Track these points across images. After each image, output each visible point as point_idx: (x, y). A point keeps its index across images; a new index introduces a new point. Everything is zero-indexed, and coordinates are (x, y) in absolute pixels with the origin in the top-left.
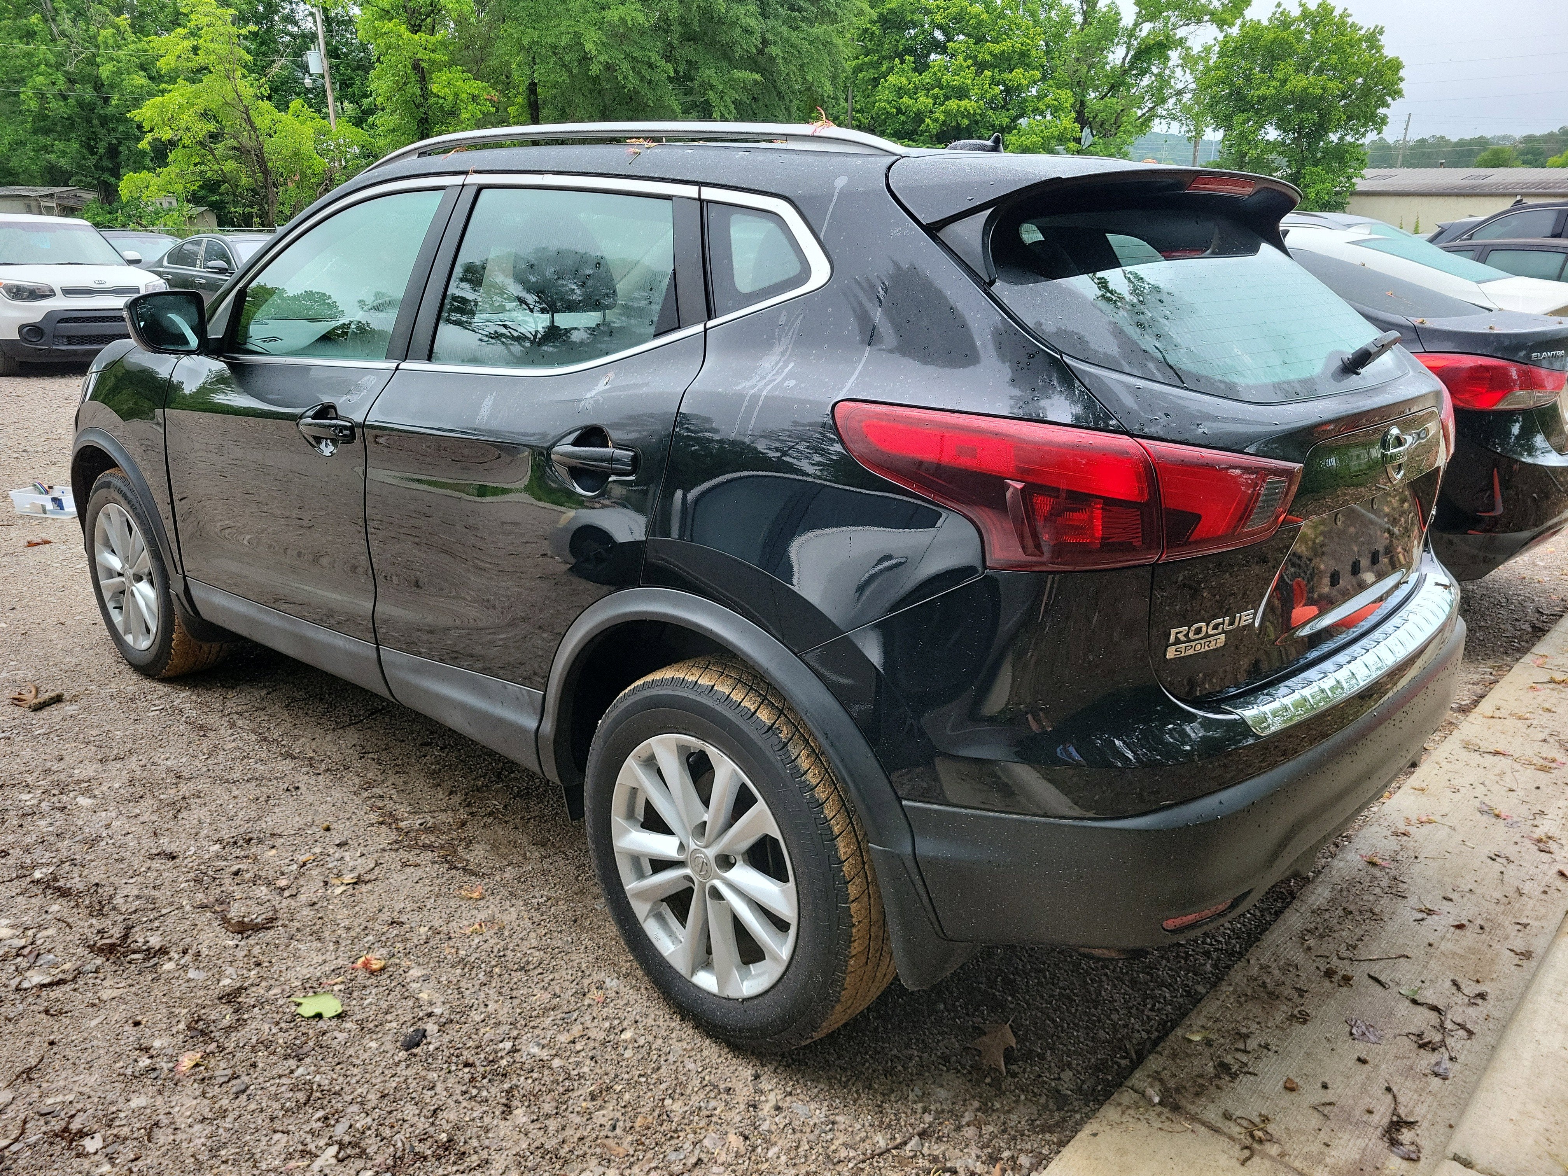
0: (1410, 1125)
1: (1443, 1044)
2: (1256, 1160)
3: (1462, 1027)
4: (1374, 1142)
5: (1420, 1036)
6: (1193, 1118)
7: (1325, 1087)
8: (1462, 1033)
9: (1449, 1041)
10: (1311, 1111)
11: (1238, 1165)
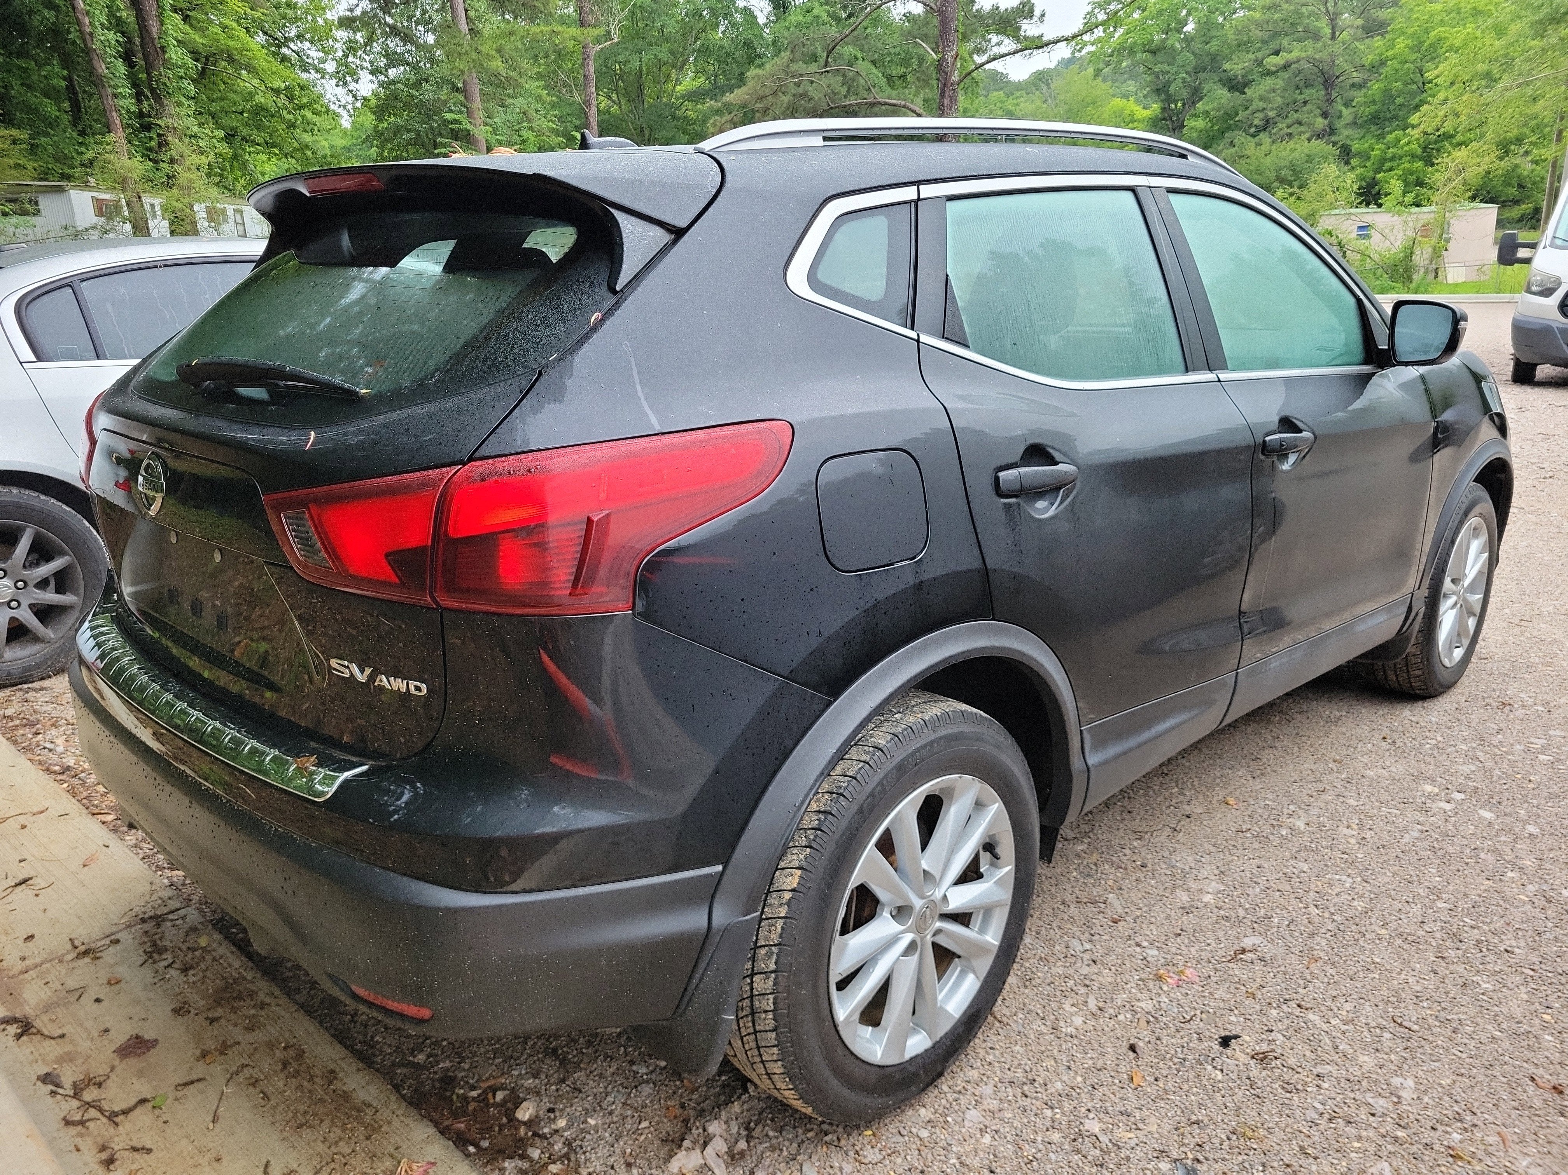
0: (18, 1036)
1: (76, 1096)
2: (69, 946)
3: (82, 1123)
4: (29, 1011)
5: (100, 1085)
6: (129, 927)
7: (98, 1000)
8: (77, 1117)
9: (75, 1103)
10: (82, 985)
11: (73, 937)
